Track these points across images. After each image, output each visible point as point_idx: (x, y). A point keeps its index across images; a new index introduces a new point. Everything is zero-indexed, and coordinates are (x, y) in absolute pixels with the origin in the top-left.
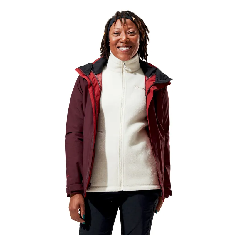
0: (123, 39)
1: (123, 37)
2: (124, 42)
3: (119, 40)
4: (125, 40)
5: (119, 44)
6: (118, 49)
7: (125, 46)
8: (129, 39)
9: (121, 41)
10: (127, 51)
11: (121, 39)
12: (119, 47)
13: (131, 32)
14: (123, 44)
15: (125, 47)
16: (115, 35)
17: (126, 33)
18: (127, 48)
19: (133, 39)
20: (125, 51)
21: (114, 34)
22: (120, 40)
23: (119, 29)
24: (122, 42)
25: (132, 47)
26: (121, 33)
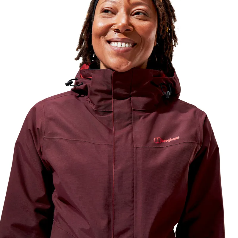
0: (120, 24)
1: (120, 20)
2: (120, 29)
3: (111, 26)
4: (124, 26)
5: (112, 35)
6: (108, 44)
7: (123, 39)
8: (133, 26)
9: (116, 28)
10: (126, 51)
12: (109, 42)
14: (119, 36)
15: (122, 41)
17: (129, 13)
18: (127, 45)
19: (142, 29)
20: (121, 49)
22: (114, 26)
23: (114, 2)
24: (117, 31)
25: (137, 44)
26: (118, 12)
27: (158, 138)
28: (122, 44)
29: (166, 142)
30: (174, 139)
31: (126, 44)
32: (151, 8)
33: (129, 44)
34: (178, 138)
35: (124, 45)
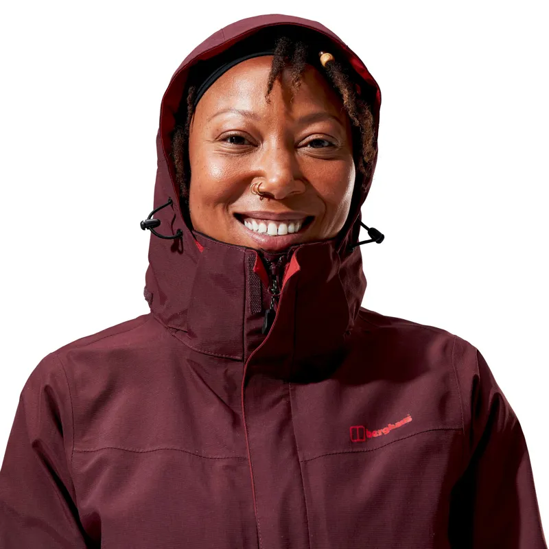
0: (274, 180)
1: (270, 164)
2: (274, 193)
5: (250, 202)
6: (238, 223)
7: (282, 214)
9: (263, 188)
11: (258, 175)
13: (319, 137)
14: (271, 206)
15: (279, 220)
16: (228, 146)
17: (291, 145)
18: (291, 228)
21: (224, 140)
24: (265, 195)
25: (316, 219)
26: (262, 140)
27: (358, 427)
28: (278, 226)
29: (380, 434)
30: (399, 424)
31: (288, 225)
32: (341, 123)
33: (295, 224)
34: (409, 419)
35: (283, 229)
